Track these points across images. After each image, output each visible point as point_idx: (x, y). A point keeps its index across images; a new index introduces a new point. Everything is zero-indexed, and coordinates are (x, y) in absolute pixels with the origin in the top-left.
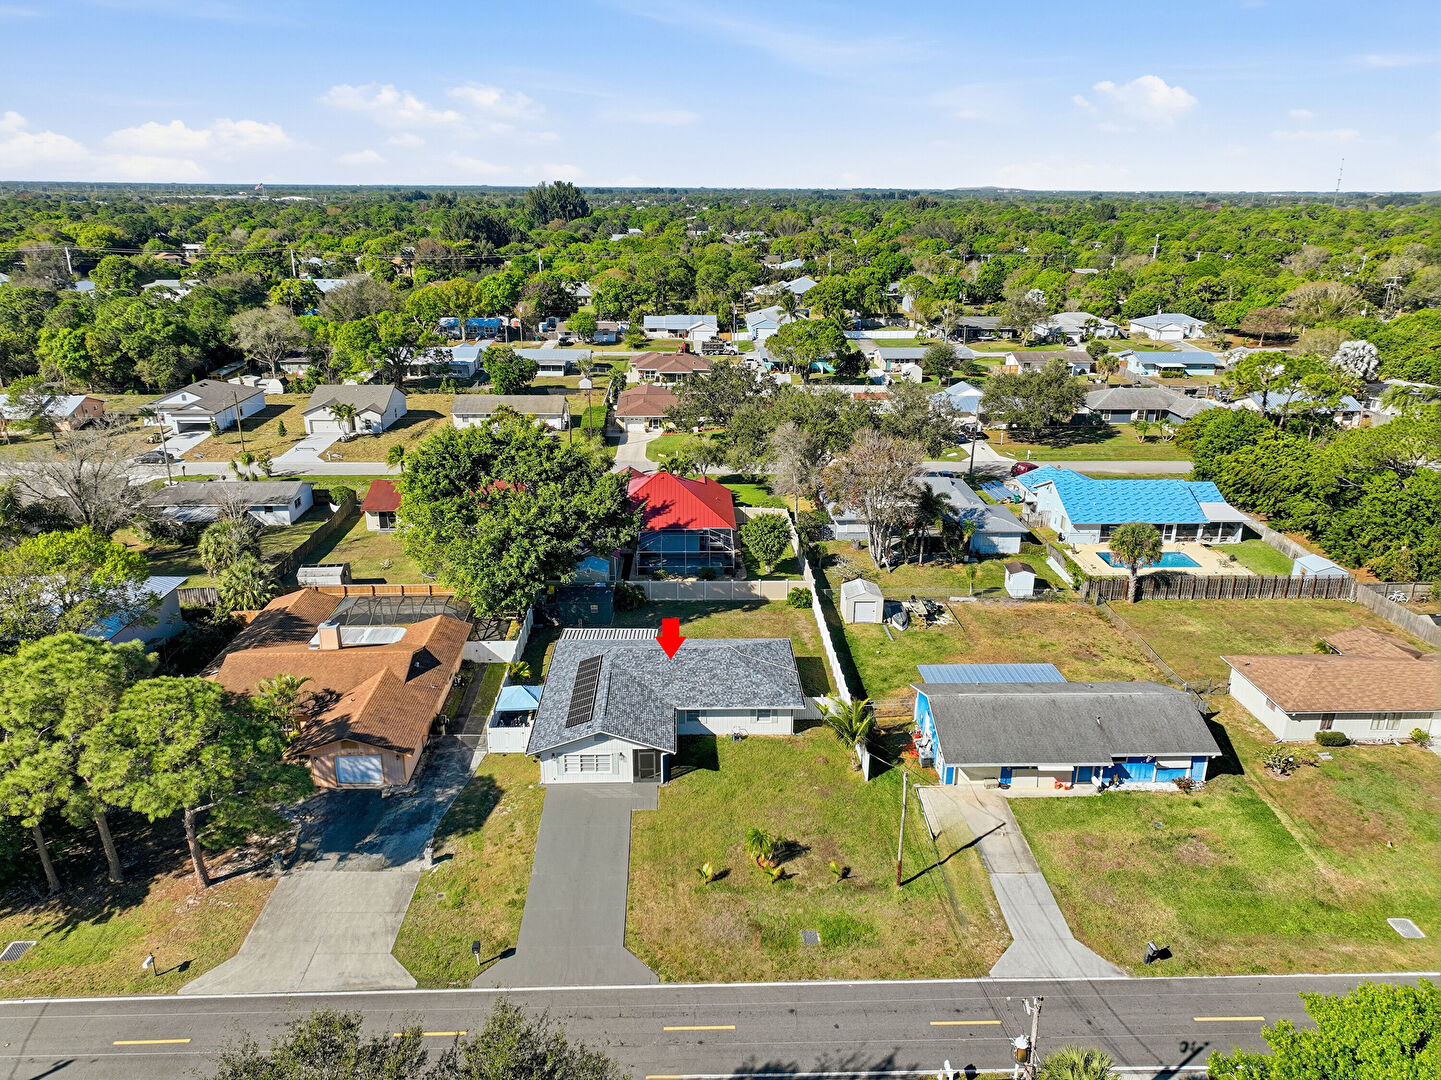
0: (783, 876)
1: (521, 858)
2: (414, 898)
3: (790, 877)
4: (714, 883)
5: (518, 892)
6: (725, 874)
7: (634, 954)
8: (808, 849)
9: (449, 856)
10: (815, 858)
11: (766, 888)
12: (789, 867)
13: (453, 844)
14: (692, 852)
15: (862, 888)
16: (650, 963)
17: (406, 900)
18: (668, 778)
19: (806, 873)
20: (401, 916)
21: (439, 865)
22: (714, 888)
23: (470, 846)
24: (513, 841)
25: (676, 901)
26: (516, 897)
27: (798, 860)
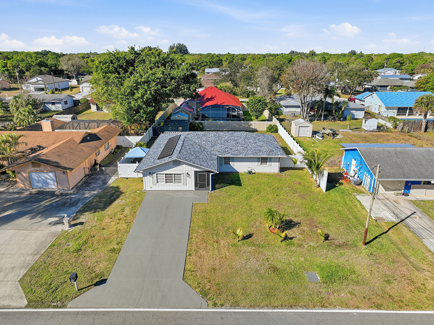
0: (286, 238)
1: (125, 225)
2: (51, 246)
3: (291, 238)
4: (244, 241)
5: (118, 244)
6: (249, 236)
7: (190, 285)
8: (300, 223)
9: (82, 223)
10: (305, 228)
11: (277, 245)
12: (289, 233)
13: (85, 217)
14: (228, 224)
15: (340, 246)
16: (201, 292)
17: (45, 247)
18: (214, 188)
19: (301, 237)
20: (37, 257)
21: (74, 228)
22: (243, 244)
23: (96, 219)
24: (122, 216)
25: (219, 251)
26: (116, 247)
27: (294, 229)
